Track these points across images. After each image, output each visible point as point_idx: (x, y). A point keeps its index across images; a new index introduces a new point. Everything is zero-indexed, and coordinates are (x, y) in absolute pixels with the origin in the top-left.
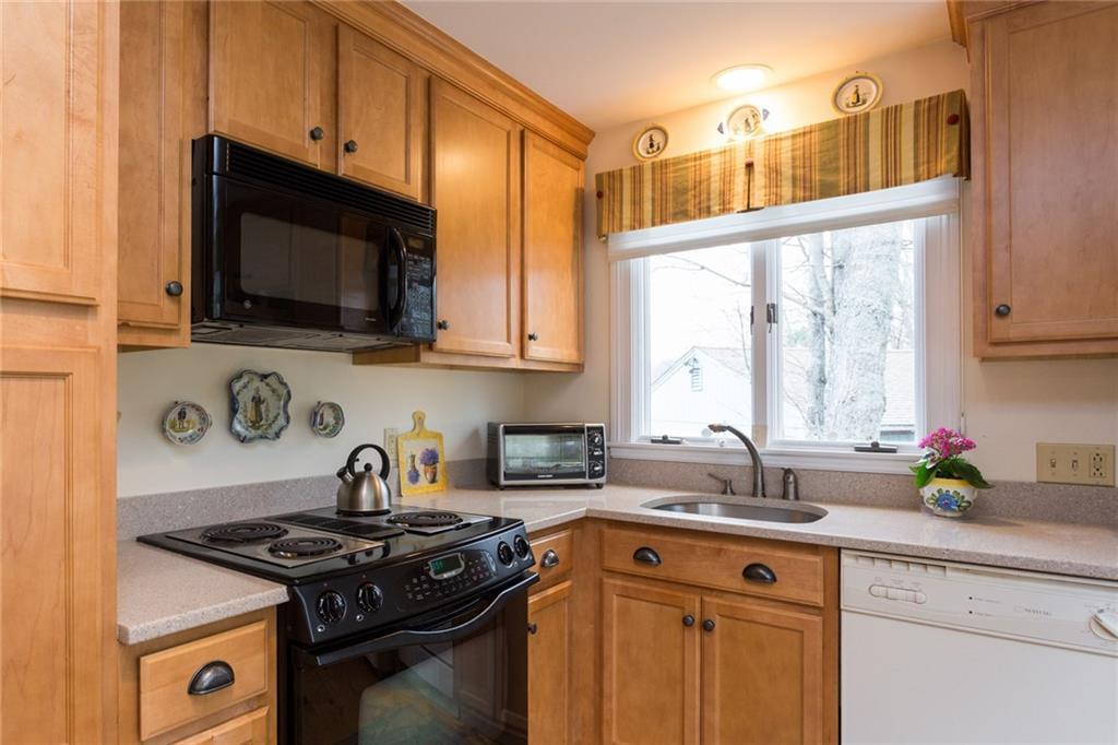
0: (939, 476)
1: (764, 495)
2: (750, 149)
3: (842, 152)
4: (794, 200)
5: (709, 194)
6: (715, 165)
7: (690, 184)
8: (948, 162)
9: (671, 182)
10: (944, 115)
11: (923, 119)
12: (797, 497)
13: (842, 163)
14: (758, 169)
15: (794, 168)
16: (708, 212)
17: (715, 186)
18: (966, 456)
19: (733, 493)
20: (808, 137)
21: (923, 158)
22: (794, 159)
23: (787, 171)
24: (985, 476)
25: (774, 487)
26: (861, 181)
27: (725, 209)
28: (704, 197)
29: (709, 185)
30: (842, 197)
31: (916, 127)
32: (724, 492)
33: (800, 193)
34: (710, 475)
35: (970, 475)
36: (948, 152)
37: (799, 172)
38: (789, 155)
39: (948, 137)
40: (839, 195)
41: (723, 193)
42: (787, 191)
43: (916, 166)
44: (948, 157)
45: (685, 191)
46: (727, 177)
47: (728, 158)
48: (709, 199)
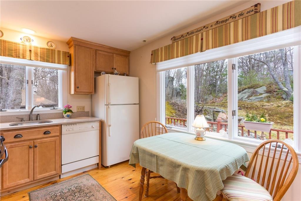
0: (68, 112)
1: (32, 120)
2: (30, 47)
3: (50, 55)
4: (41, 61)
5: (19, 53)
6: (21, 47)
7: (14, 49)
8: (68, 63)
9: (7, 46)
10: (67, 55)
11: (64, 54)
12: (40, 120)
13: (50, 57)
14: (33, 52)
15: (41, 55)
16: (19, 57)
17: (21, 52)
18: (71, 109)
19: (24, 121)
20: (44, 49)
21: (64, 61)
22: (41, 53)
23: (39, 55)
24: (73, 111)
25: (34, 118)
26: (54, 61)
27: (24, 58)
28: (18, 53)
29: (19, 51)
30: (50, 63)
31: (63, 55)
32: (22, 121)
33: (42, 60)
34: (17, 118)
35: (71, 111)
36: (68, 61)
37: (42, 56)
38: (40, 52)
39: (68, 59)
40: (50, 62)
41: (23, 54)
42: (39, 59)
43: (63, 62)
44: (68, 62)
45: (12, 50)
46: (24, 51)
47: (24, 47)
48: (19, 54)
